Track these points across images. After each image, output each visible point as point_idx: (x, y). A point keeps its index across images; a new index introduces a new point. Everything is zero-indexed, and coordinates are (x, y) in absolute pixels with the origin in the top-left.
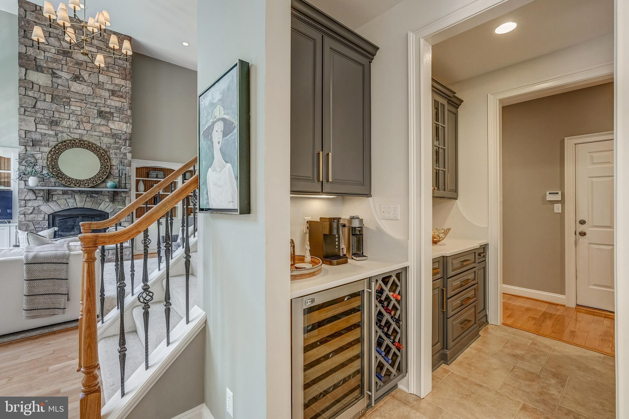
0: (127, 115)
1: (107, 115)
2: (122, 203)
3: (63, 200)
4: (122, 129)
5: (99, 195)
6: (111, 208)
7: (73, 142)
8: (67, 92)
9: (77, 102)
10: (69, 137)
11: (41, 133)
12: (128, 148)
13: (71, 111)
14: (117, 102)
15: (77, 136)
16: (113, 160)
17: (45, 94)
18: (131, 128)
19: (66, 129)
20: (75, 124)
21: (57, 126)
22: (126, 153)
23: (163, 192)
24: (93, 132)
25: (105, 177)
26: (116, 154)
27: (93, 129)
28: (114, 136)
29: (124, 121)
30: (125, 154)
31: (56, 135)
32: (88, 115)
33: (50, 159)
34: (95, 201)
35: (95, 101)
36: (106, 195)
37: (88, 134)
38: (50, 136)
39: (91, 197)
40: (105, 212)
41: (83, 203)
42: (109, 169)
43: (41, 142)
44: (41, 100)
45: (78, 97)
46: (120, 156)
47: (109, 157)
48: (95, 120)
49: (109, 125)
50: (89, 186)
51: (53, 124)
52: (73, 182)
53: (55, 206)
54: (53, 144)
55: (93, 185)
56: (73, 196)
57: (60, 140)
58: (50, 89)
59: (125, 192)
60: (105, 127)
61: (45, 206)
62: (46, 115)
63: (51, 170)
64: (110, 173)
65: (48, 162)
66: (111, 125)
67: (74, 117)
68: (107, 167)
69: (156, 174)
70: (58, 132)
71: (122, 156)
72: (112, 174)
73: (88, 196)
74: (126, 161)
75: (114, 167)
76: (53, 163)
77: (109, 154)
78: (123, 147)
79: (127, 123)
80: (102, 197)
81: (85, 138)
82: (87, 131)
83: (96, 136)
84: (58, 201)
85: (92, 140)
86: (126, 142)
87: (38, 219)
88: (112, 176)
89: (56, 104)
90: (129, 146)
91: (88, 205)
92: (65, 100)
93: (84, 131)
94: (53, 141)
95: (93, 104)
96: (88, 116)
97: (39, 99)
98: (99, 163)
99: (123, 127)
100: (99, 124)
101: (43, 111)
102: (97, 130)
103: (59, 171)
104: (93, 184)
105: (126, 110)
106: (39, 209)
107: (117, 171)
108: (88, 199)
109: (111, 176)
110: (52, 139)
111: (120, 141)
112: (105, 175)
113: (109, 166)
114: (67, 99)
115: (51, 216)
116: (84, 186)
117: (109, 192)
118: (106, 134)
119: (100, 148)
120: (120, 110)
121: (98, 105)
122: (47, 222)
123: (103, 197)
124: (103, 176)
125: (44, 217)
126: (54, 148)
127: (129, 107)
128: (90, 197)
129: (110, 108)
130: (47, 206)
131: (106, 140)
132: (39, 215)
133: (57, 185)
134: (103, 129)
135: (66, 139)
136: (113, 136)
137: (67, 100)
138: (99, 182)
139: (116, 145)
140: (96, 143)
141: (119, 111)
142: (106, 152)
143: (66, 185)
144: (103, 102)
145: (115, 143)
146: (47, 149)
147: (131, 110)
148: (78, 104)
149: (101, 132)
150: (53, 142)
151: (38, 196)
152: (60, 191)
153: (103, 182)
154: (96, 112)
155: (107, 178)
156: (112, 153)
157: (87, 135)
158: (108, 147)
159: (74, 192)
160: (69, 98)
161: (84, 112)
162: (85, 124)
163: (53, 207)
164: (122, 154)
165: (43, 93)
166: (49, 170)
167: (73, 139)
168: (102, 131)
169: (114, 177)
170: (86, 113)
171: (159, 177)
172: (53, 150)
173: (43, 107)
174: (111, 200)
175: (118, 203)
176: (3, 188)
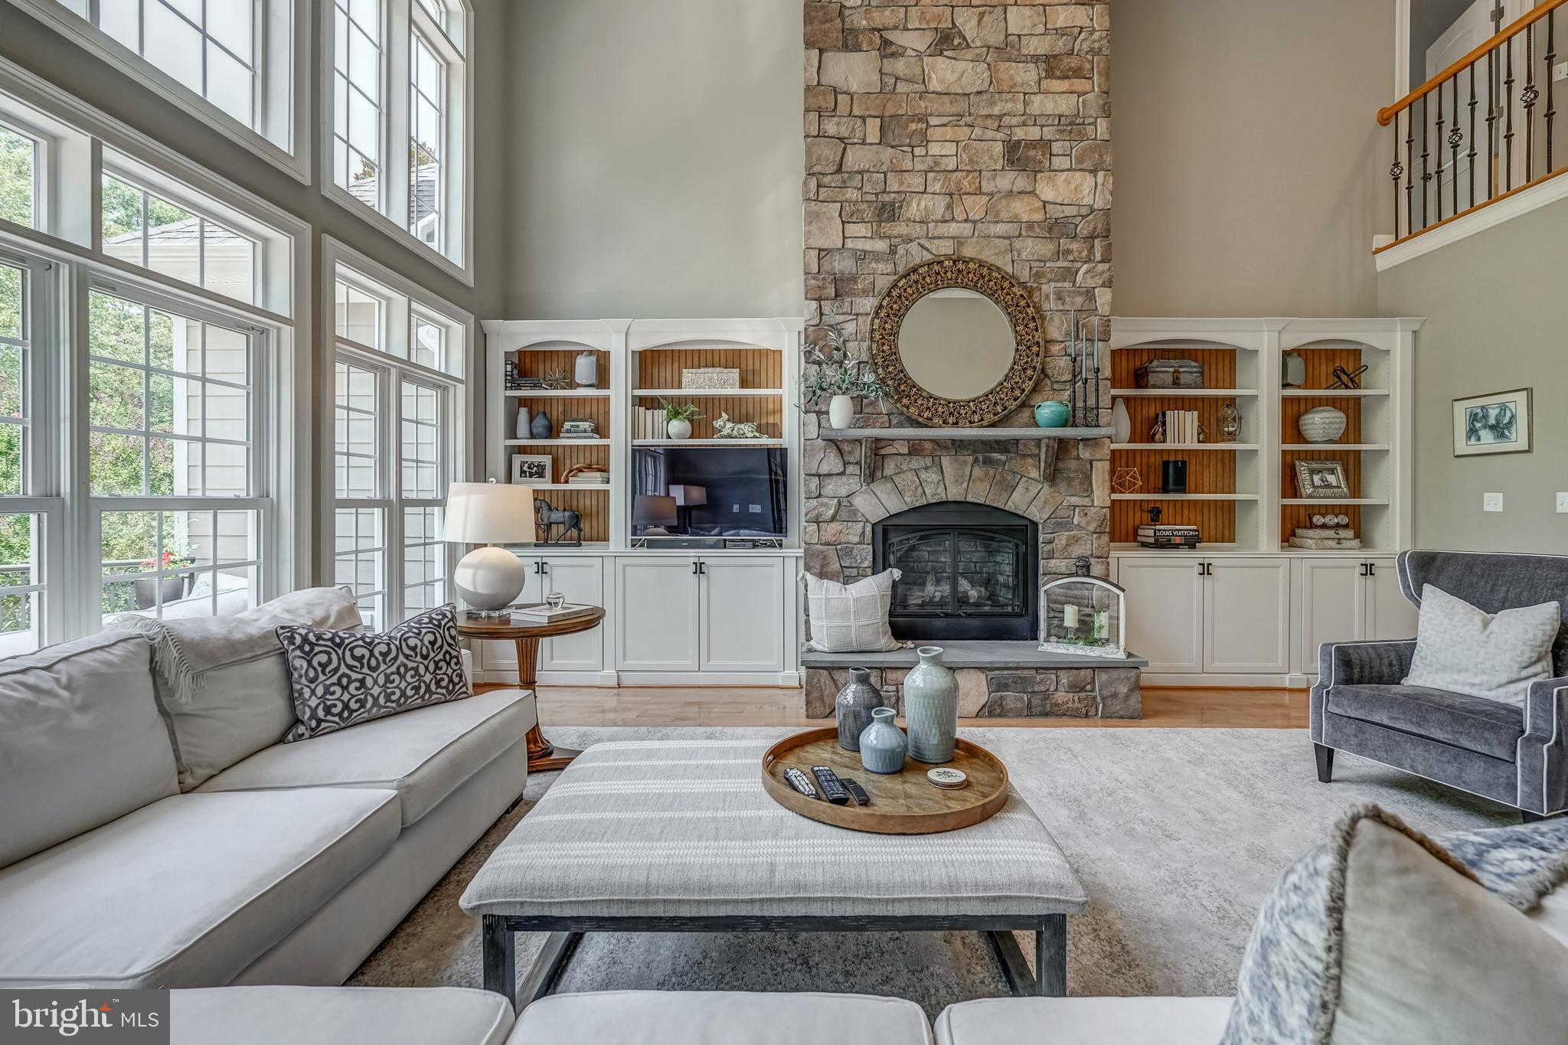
0: (1095, 139)
1: (1032, 153)
2: (1081, 484)
3: (909, 473)
4: (1081, 196)
5: (1010, 455)
6: (1045, 503)
7: (936, 267)
8: (920, 98)
9: (944, 125)
10: (924, 251)
11: (855, 251)
12: (1101, 267)
13: (930, 161)
14: (1064, 96)
15: (945, 248)
16: (1052, 319)
17: (863, 119)
18: (1110, 187)
19: (918, 226)
20: (938, 206)
21: (894, 221)
22: (1094, 288)
23: (1199, 442)
24: (991, 225)
25: (1028, 386)
26: (1059, 297)
27: (992, 215)
28: (1055, 228)
29: (1088, 165)
30: (1090, 295)
31: (893, 251)
32: (975, 167)
33: (877, 336)
34: (998, 477)
35: (996, 111)
36: (1030, 456)
37: (976, 234)
38: (876, 256)
39: (988, 462)
40: (1027, 519)
41: (965, 485)
42: (1042, 354)
43: (856, 283)
44: (855, 144)
45: (948, 108)
46: (1073, 303)
47: (1038, 309)
48: (998, 180)
49: (1037, 192)
50: (985, 423)
51: (885, 216)
52: (940, 409)
53: (889, 494)
54: (883, 283)
55: (996, 418)
56: (936, 459)
57: (901, 269)
58: (877, 98)
59: (1089, 443)
60: (1026, 198)
61: (866, 496)
62: (867, 188)
63: (880, 371)
64: (1043, 371)
65: (874, 346)
66: (1047, 192)
67: (939, 180)
68: (1035, 349)
69: (1172, 370)
70: (897, 240)
71: (1079, 300)
72: (1050, 374)
73: (976, 460)
74: (1095, 320)
75: (1055, 349)
76: (886, 348)
77: (1036, 300)
78: (1085, 267)
79: (1094, 172)
80: (1017, 464)
81: (968, 252)
82: (975, 222)
83: (998, 237)
84: (896, 479)
85: (987, 256)
86: (1092, 247)
87: (850, 537)
88: (1049, 382)
89: (893, 147)
90: (1103, 261)
91: (979, 493)
92: (913, 126)
93: (965, 225)
94: (885, 272)
95: (989, 121)
96: (975, 171)
97: (851, 141)
98: (1011, 335)
99: (1081, 192)
100: (1010, 194)
101: (860, 176)
102: (1004, 215)
103: (901, 375)
104: (995, 415)
105: (1091, 120)
106: (852, 505)
107: (1064, 362)
108: (978, 472)
109: (1046, 384)
110: (881, 267)
111: (1075, 246)
112: (1030, 379)
113: (1042, 344)
114: (919, 121)
115: (879, 530)
116: (970, 422)
117: (1038, 441)
118: (1030, 225)
119: (1012, 280)
120: (1072, 125)
121: (1006, 120)
122: (871, 547)
123: (1022, 462)
124: (1023, 382)
125: (864, 532)
126: (889, 295)
127: (1104, 106)
128: (984, 463)
129: (1042, 126)
130: (869, 494)
131: (1032, 248)
132: (850, 524)
133: (894, 422)
134: (1022, 209)
135: (918, 261)
136: (1050, 230)
137: (920, 126)
138: (1013, 407)
139: (1060, 264)
140: (999, 264)
141: (1071, 132)
142: (1030, 292)
143: (921, 420)
144: (1020, 107)
145: (1058, 254)
146: (868, 304)
147: (1109, 116)
148: (949, 134)
149: (1015, 220)
150: (882, 275)
151: (849, 463)
152: (901, 442)
153: (1023, 405)
154: (998, 148)
155: (1034, 390)
156: (1047, 297)
157: (974, 240)
158: (1037, 273)
159: (938, 444)
160: (923, 118)
161: (964, 156)
162: (968, 200)
163: (883, 497)
164: (1080, 294)
165: (860, 117)
166: (875, 372)
167: (937, 259)
168: (1016, 216)
169: (1056, 386)
170: (971, 161)
171: (1182, 381)
172: (885, 303)
173: (859, 165)
174: (1048, 471)
175: (1069, 485)
176: (766, 441)
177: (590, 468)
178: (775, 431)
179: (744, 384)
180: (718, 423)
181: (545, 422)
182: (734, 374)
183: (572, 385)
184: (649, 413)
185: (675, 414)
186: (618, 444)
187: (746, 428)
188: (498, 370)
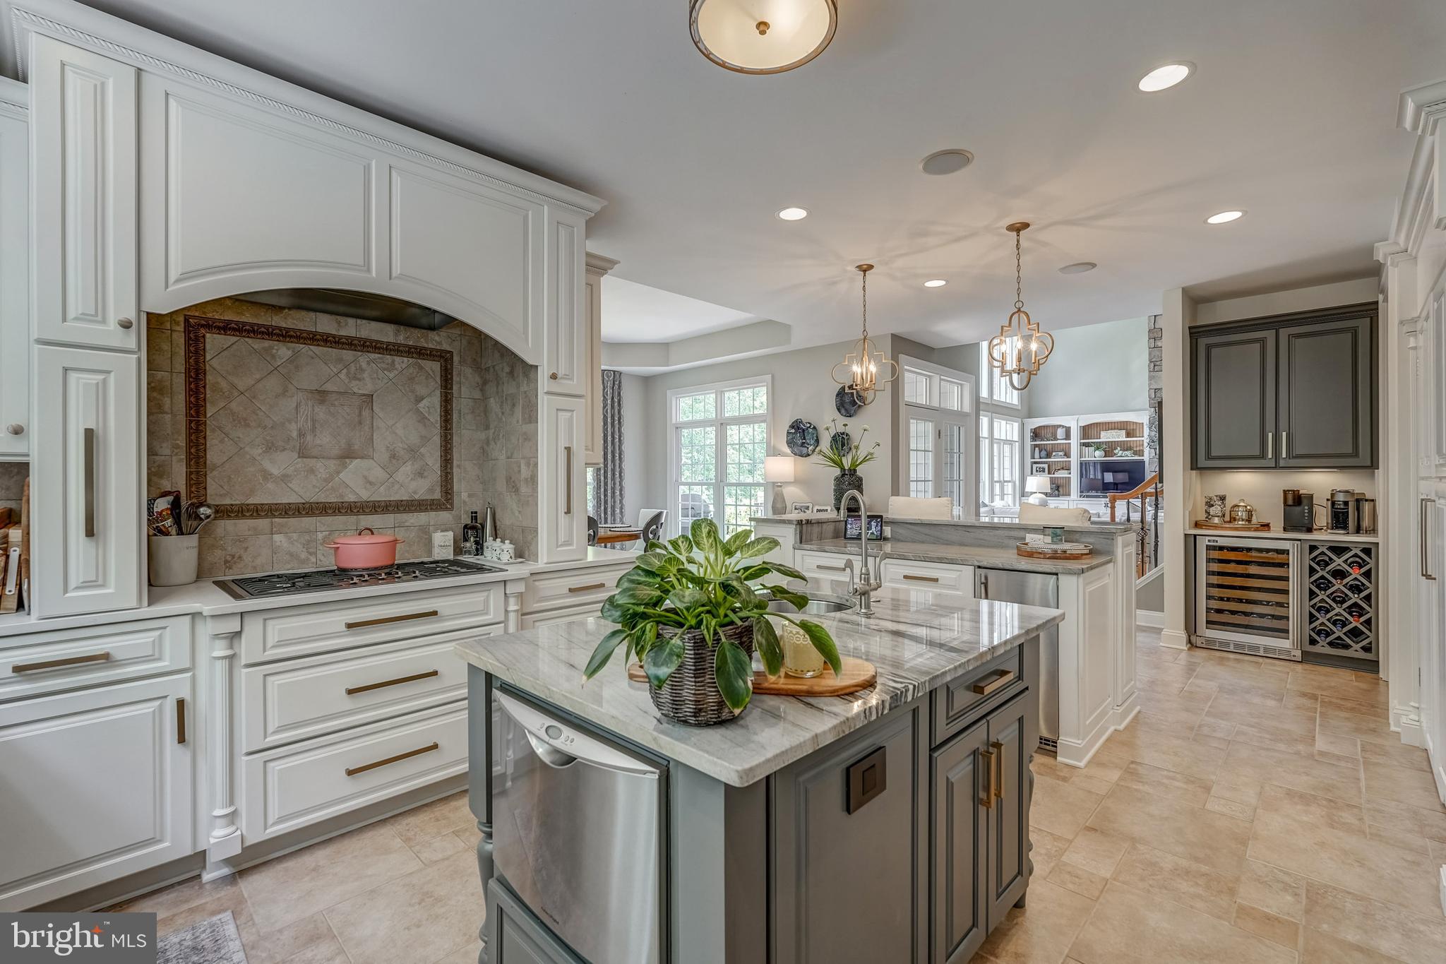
176: (1137, 458)
177: (1063, 469)
178: (1141, 453)
179: (1128, 435)
180: (1116, 451)
181: (1045, 453)
182: (1124, 432)
183: (1056, 439)
184: (1087, 448)
185: (1098, 449)
186: (1074, 461)
187: (1128, 453)
188: (1028, 435)
